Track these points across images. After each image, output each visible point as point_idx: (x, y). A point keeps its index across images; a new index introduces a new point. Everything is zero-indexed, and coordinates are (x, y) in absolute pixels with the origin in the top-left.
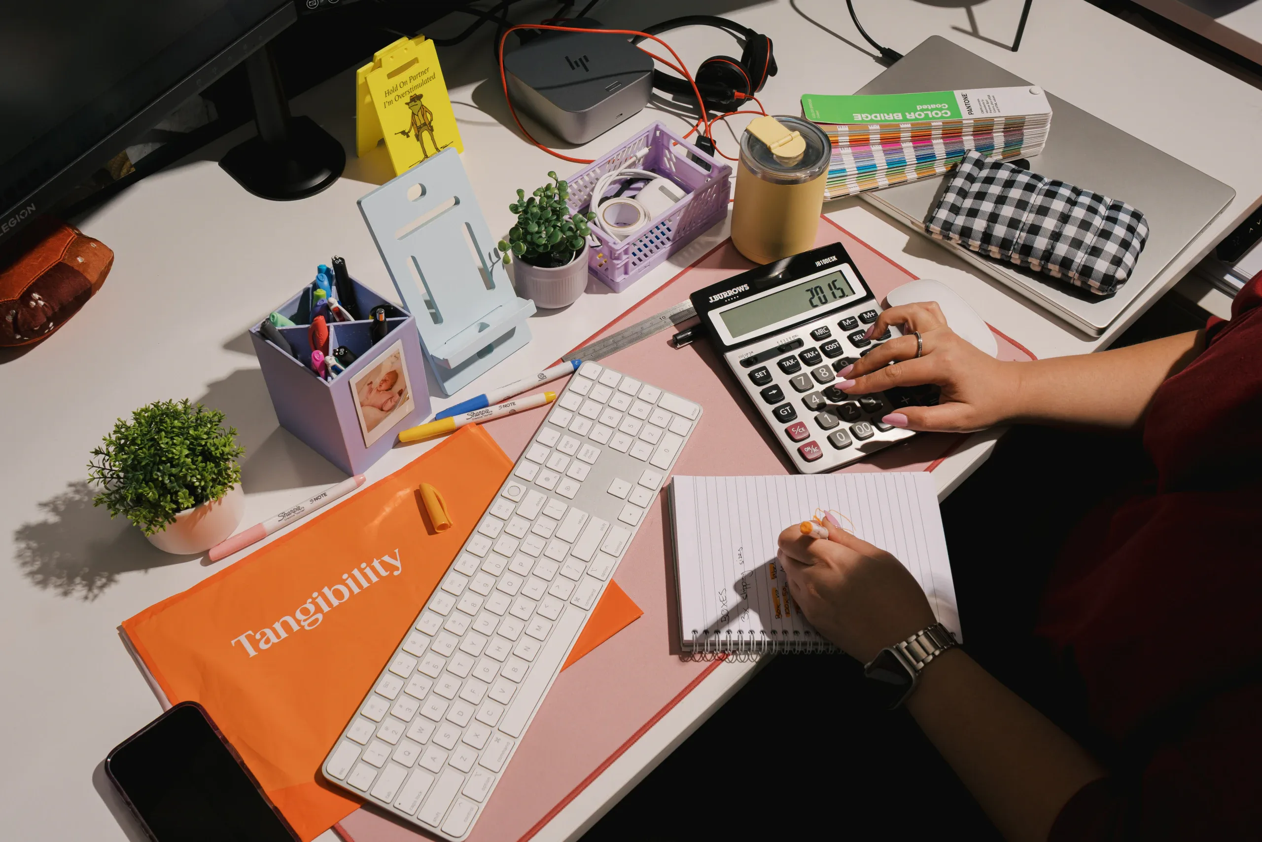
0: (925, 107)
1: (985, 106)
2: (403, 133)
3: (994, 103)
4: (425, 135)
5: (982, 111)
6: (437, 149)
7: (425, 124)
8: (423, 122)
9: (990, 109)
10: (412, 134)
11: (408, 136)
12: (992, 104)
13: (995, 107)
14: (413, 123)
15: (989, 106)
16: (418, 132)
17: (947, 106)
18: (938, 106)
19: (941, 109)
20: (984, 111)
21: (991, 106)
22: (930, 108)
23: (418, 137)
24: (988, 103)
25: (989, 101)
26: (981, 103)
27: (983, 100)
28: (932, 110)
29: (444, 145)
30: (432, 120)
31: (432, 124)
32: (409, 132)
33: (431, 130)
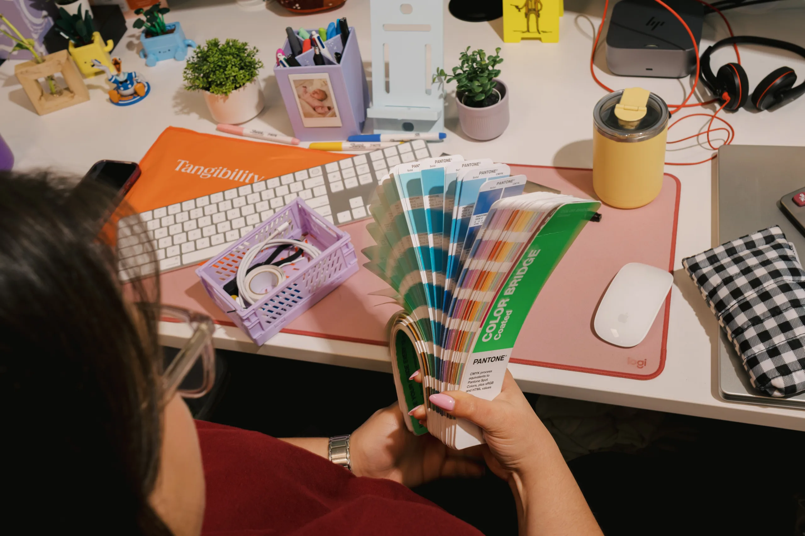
0: (506, 318)
1: (480, 377)
2: (517, 7)
3: (481, 387)
4: (533, 17)
5: (473, 374)
6: (538, 30)
7: (534, 10)
8: (533, 7)
9: (474, 382)
10: (524, 11)
11: (519, 11)
12: (481, 385)
13: (475, 387)
14: (526, 5)
15: (479, 381)
16: (528, 12)
17: (495, 339)
18: (501, 331)
19: (495, 333)
20: (473, 376)
21: (477, 384)
22: (502, 323)
23: (527, 15)
24: (483, 381)
25: (485, 382)
26: (486, 374)
27: (488, 376)
28: (499, 325)
29: (544, 30)
30: (541, 9)
31: (540, 12)
32: (522, 8)
33: (538, 16)
